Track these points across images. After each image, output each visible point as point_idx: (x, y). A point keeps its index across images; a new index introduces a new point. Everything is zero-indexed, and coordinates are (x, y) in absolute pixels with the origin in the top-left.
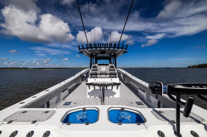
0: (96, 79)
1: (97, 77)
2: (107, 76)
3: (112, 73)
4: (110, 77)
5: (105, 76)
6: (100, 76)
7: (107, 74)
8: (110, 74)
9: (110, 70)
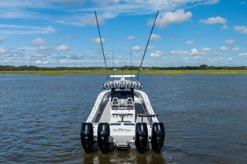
0: (117, 110)
1: (117, 109)
2: (125, 108)
3: (130, 106)
4: (128, 109)
5: (124, 108)
6: (120, 108)
7: (126, 107)
8: (128, 107)
9: (128, 103)
